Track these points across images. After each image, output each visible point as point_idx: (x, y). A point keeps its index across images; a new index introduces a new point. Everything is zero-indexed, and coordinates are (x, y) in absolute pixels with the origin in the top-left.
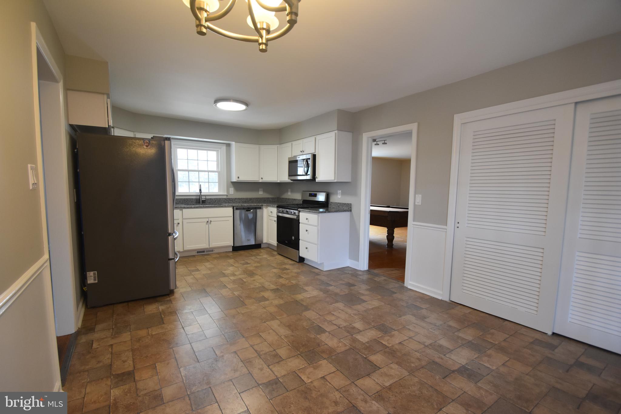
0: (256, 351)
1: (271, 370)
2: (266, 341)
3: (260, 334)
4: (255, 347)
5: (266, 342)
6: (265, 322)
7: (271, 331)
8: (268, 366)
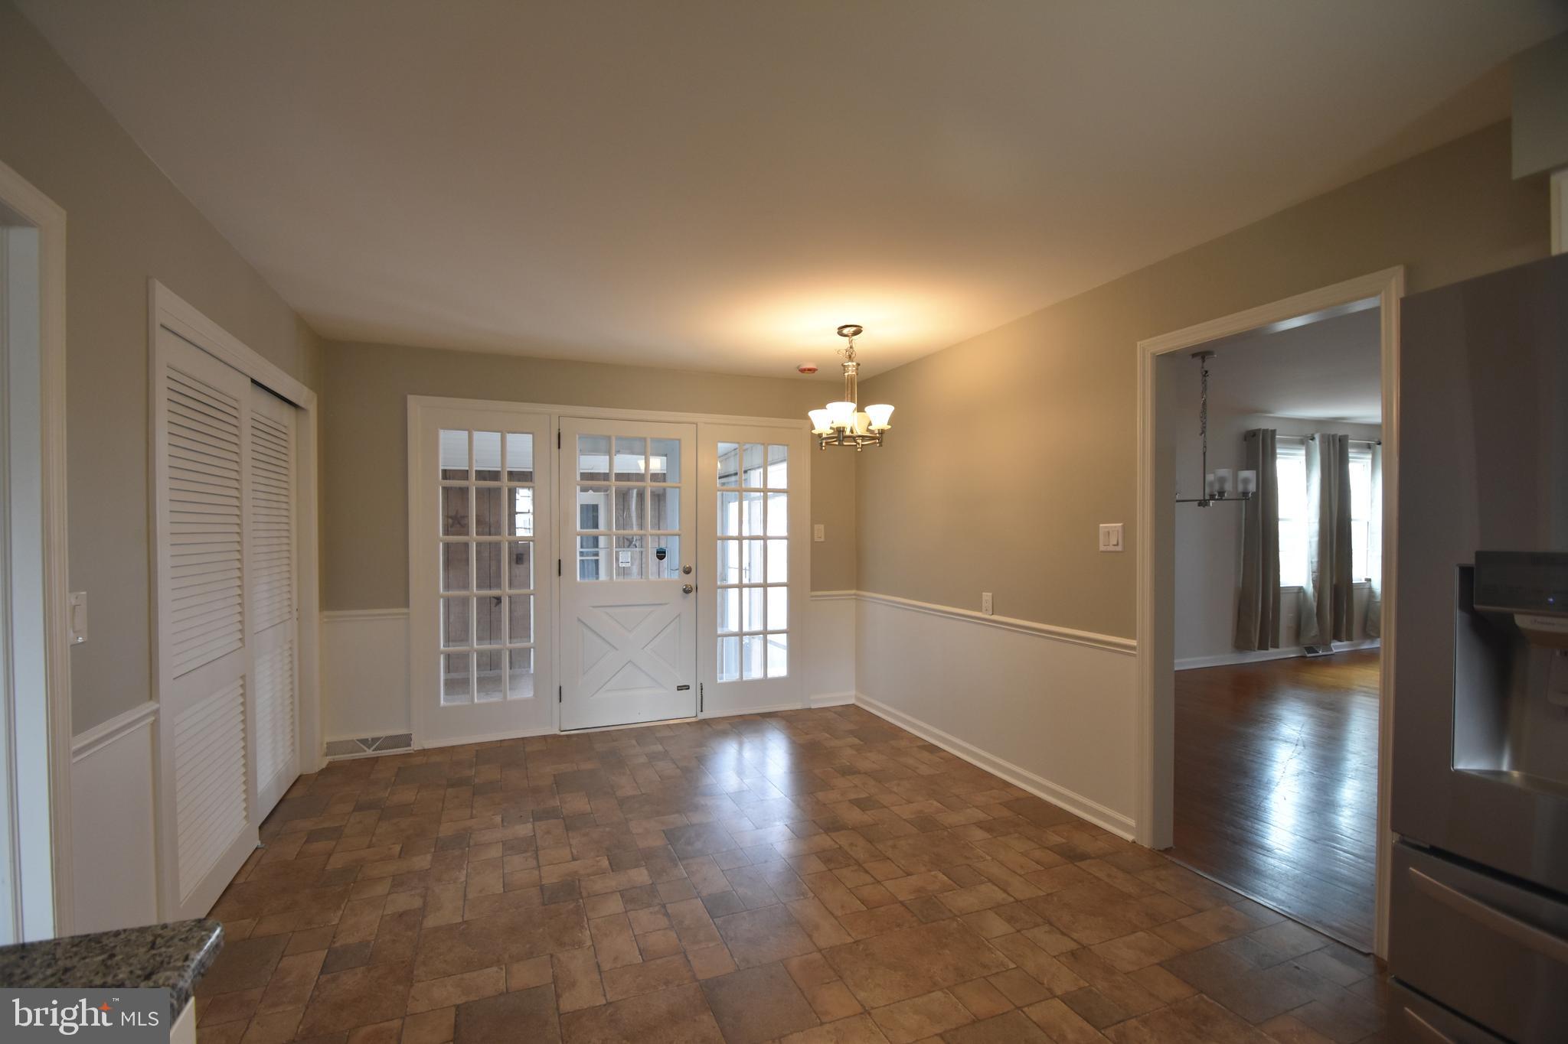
0: (867, 872)
1: (837, 843)
2: (849, 889)
3: (866, 909)
4: (869, 879)
5: (849, 887)
6: (857, 942)
7: (838, 913)
8: (840, 847)
